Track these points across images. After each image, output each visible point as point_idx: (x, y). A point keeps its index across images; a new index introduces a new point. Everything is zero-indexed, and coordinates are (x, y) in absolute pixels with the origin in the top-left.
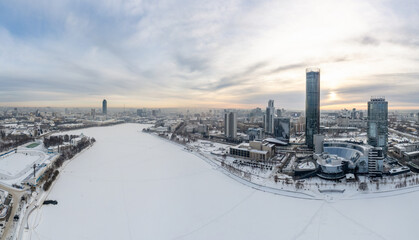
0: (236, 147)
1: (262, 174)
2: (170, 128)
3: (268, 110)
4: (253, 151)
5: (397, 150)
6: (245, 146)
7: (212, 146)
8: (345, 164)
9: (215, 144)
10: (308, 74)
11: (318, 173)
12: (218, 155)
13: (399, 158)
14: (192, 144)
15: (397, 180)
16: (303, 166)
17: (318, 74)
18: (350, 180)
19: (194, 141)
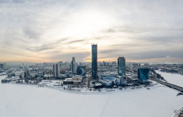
0: (65, 80)
1: (83, 89)
2: (21, 77)
3: (72, 62)
4: (74, 81)
5: (128, 78)
6: (70, 79)
7: (51, 82)
8: (113, 82)
9: (52, 81)
10: (92, 46)
11: (104, 86)
12: (58, 85)
13: (130, 81)
14: (40, 83)
15: (131, 87)
16: (97, 84)
17: (97, 45)
18: (115, 87)
19: (40, 81)
